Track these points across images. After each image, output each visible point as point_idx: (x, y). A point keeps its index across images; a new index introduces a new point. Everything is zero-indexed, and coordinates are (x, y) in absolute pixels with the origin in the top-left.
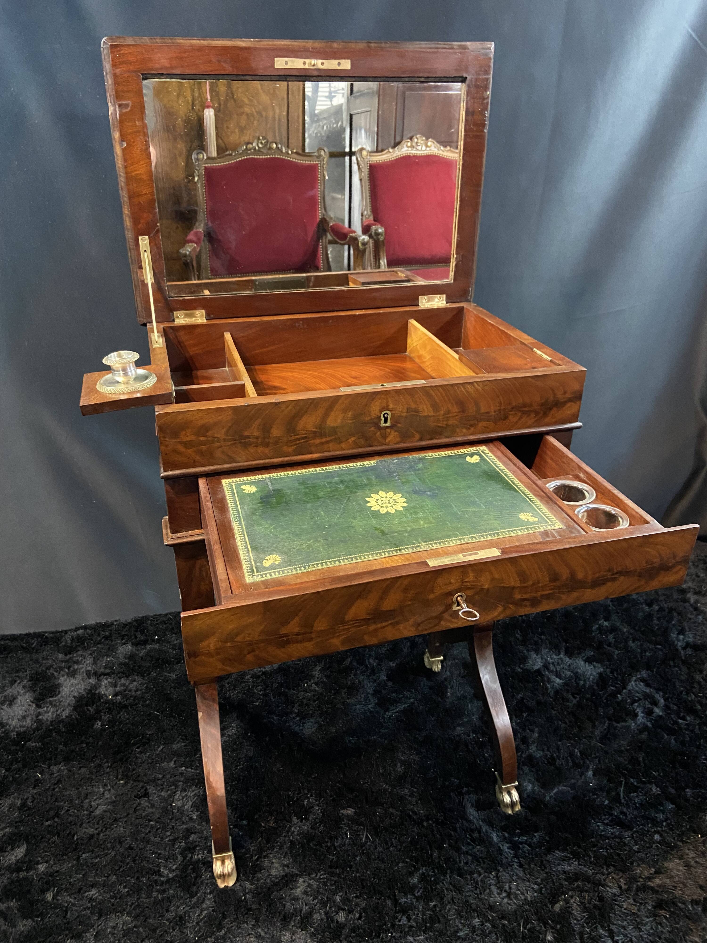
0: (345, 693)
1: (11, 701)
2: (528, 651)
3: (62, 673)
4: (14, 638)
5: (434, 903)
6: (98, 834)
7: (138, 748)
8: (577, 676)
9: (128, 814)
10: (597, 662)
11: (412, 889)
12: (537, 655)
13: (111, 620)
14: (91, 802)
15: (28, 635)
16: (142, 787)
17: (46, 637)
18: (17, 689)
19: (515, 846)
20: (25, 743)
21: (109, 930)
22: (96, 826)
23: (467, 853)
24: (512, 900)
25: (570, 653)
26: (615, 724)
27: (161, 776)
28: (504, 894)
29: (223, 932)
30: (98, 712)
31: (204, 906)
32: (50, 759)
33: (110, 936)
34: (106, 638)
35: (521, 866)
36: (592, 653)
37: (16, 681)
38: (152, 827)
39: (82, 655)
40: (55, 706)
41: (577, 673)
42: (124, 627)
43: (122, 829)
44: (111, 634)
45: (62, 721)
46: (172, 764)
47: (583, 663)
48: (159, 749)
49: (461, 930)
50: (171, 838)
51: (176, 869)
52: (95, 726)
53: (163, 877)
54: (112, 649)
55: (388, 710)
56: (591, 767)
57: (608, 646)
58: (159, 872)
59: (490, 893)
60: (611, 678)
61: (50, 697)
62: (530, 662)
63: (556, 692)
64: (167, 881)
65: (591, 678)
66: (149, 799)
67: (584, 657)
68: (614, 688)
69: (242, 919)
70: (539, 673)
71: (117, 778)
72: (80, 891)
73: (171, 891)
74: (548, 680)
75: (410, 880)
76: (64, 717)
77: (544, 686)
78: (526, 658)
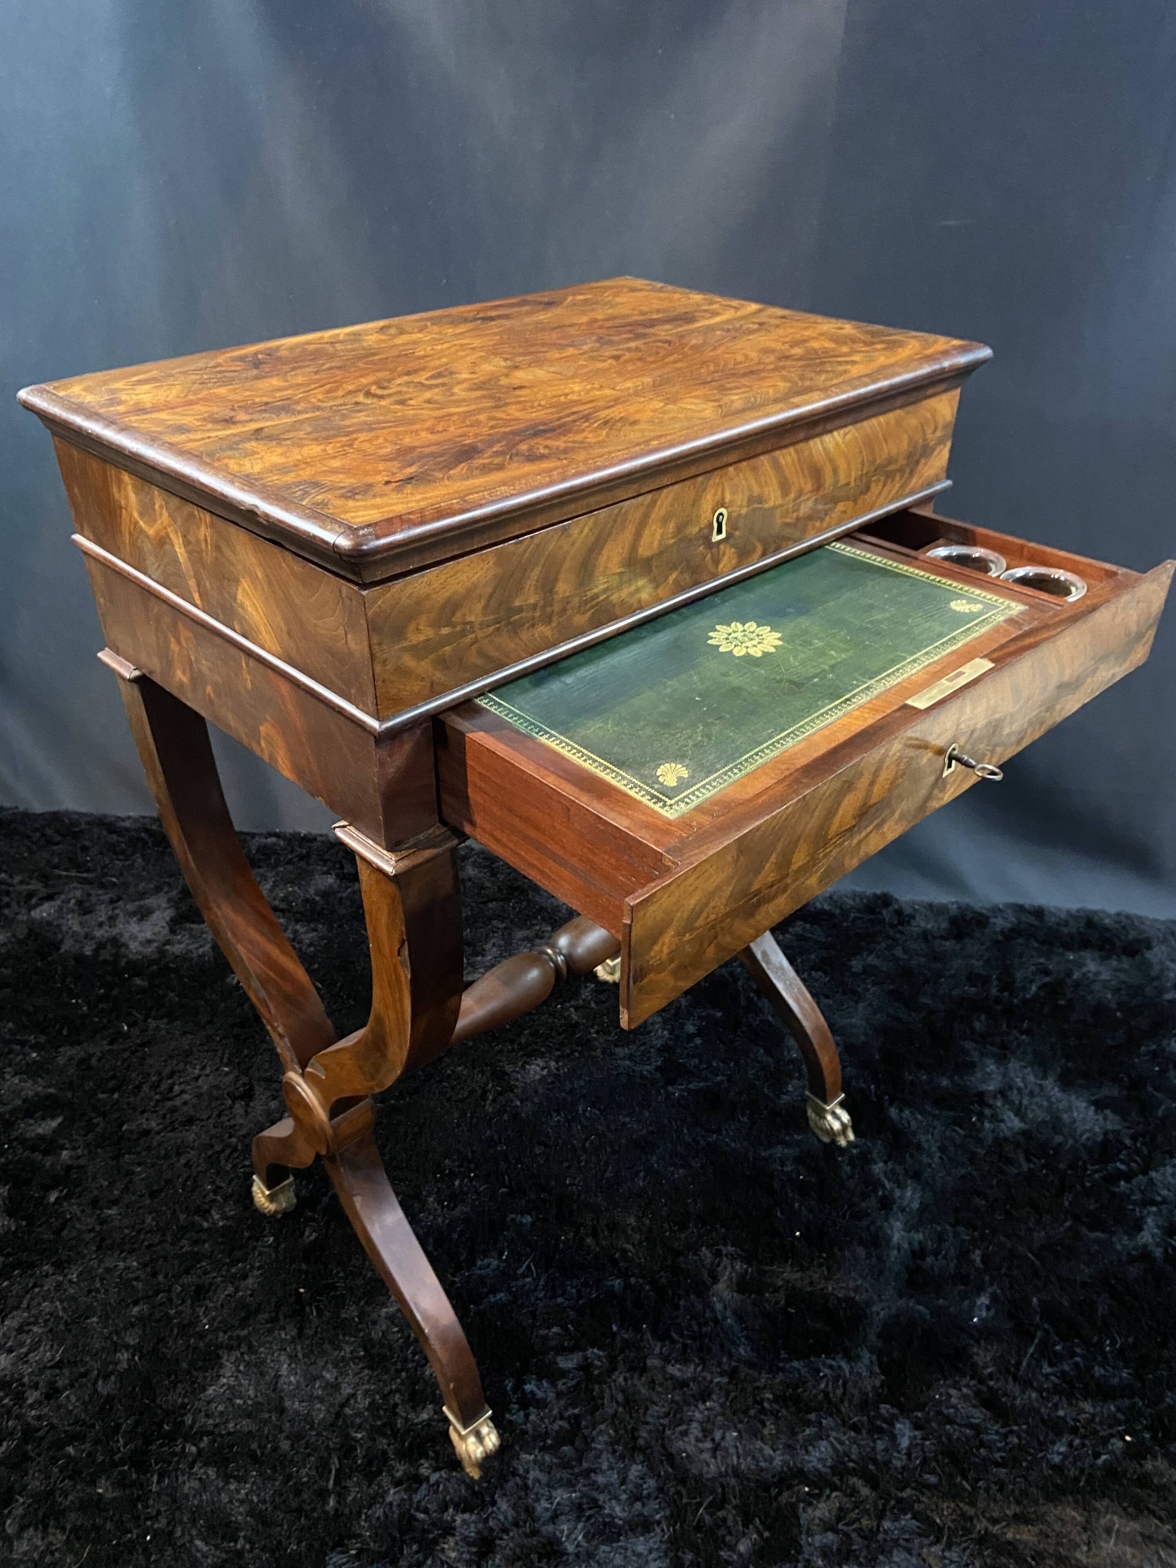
1: (143, 914)
2: (982, 1054)
5: (576, 1411)
6: (158, 1133)
8: (1056, 1124)
9: (209, 1118)
10: (1114, 1112)
11: (554, 1375)
12: (998, 1068)
13: (315, 832)
14: (174, 1084)
16: (244, 1084)
18: (160, 901)
20: (130, 978)
21: (101, 1270)
22: (160, 1120)
24: (715, 1457)
25: (1066, 1082)
26: (1085, 1232)
28: (708, 1445)
29: (246, 1332)
31: (243, 1284)
32: (151, 1009)
33: (98, 1279)
34: (302, 858)
36: (1116, 1093)
37: (161, 890)
38: (228, 1145)
39: (262, 876)
40: (194, 937)
41: (1058, 1119)
42: (329, 849)
43: (193, 1135)
44: (308, 853)
45: (191, 959)
47: (1084, 1104)
49: (603, 1472)
51: (232, 1217)
53: (208, 1221)
54: (302, 877)
55: (672, 1082)
56: (990, 1290)
57: (1155, 1089)
58: (205, 1213)
59: (685, 1433)
60: (1127, 1147)
61: (194, 922)
62: (979, 1075)
63: (996, 1139)
64: (209, 1229)
65: (1084, 1137)
66: (247, 1105)
67: (1093, 1095)
68: (1123, 1167)
69: (282, 1323)
70: (981, 1098)
71: (221, 1061)
72: (95, 1203)
73: (207, 1245)
74: (992, 1116)
75: (559, 1359)
76: (195, 955)
77: (978, 1124)
78: (971, 1067)
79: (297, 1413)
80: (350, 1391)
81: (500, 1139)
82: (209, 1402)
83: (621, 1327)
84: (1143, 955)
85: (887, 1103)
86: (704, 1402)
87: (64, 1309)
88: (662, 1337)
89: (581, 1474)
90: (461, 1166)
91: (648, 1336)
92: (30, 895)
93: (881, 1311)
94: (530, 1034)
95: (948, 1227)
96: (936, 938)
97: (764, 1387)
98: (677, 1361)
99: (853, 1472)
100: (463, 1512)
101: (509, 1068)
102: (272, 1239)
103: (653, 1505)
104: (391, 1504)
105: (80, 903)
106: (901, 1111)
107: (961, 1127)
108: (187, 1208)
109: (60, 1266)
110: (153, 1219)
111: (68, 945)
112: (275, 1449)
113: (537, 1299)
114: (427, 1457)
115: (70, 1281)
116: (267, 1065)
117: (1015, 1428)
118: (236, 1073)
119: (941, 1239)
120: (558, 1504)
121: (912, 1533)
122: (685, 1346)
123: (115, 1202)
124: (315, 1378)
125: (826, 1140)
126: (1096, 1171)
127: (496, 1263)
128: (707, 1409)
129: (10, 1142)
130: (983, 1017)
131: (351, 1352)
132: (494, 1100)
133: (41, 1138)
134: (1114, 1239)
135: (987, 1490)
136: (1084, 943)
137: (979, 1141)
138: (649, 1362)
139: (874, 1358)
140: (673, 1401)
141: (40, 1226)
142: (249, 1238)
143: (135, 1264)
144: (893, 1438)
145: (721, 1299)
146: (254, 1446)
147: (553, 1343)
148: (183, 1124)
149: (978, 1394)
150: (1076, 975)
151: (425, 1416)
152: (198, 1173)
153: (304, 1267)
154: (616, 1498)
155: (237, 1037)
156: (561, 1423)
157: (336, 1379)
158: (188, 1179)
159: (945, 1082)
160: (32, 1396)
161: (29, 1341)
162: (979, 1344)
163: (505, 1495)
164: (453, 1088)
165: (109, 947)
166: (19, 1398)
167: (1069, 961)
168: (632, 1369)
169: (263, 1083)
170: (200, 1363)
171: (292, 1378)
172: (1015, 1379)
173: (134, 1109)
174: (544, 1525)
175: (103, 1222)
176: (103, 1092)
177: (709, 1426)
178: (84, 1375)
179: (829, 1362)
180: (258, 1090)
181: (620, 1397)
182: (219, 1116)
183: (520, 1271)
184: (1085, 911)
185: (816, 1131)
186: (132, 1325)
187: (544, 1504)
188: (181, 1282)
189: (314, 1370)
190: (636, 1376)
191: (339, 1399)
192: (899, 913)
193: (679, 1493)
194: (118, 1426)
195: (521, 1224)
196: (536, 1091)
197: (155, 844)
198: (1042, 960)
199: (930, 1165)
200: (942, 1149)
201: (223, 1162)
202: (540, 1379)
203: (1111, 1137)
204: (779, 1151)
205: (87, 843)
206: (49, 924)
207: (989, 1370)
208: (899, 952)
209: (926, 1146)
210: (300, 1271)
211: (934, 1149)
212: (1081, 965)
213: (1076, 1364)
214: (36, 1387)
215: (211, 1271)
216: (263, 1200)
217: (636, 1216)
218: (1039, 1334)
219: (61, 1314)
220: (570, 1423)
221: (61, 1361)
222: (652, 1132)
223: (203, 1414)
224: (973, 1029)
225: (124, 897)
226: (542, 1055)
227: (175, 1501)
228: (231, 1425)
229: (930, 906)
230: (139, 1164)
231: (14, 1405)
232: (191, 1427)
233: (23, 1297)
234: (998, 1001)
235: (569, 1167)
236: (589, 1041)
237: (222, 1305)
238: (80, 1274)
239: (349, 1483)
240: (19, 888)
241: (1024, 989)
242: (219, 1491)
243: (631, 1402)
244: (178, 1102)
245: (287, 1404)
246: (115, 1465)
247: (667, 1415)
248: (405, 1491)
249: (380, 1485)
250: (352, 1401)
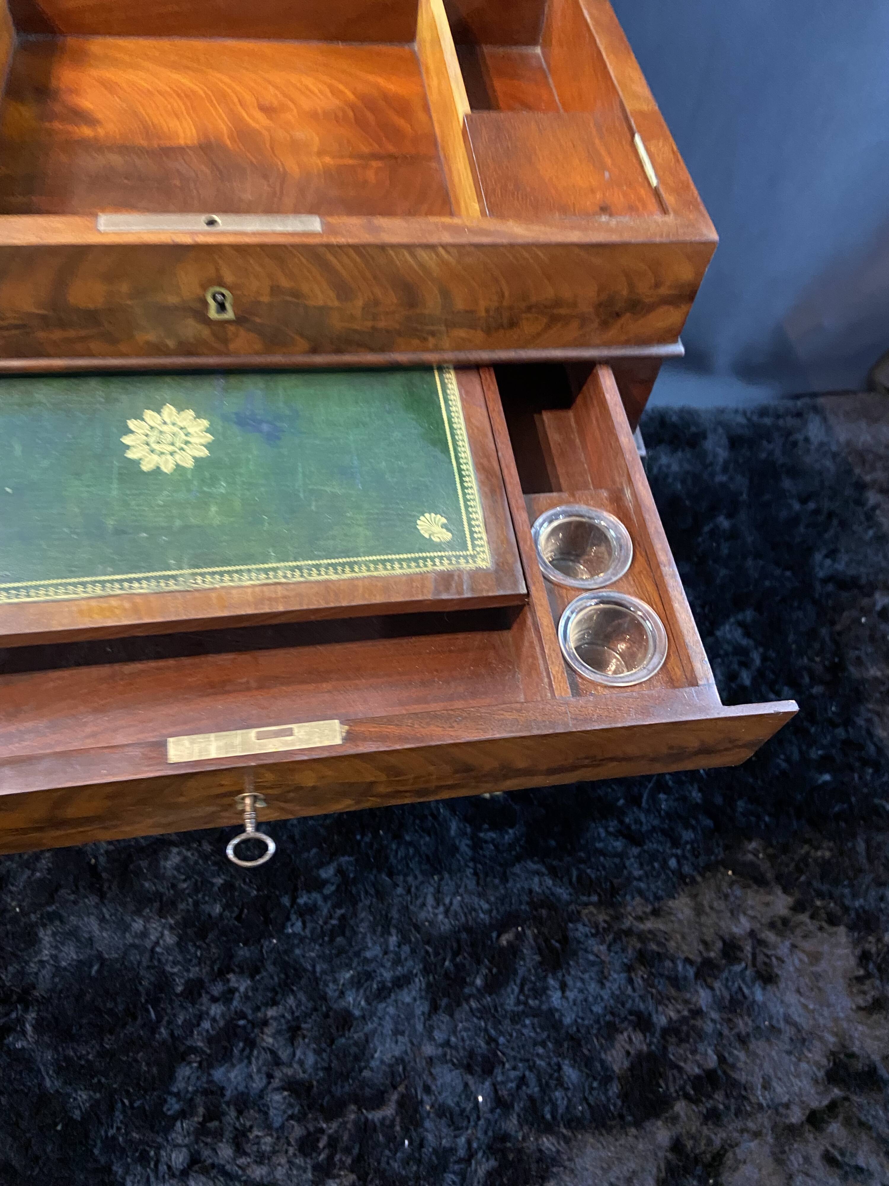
5: (343, 911)
11: (319, 885)
19: (477, 845)
23: (410, 844)
24: (448, 918)
28: (441, 910)
29: (54, 907)
35: (476, 874)
49: (370, 949)
59: (423, 905)
69: (83, 893)
75: (321, 872)
80: (157, 934)
83: (363, 835)
86: (434, 878)
89: (353, 955)
91: (384, 837)
100: (272, 1007)
103: (410, 964)
104: (215, 1017)
117: (645, 847)
120: (343, 983)
121: (586, 936)
128: (437, 883)
149: (619, 830)
154: (383, 966)
156: (332, 921)
157: (145, 927)
168: (377, 867)
170: (23, 944)
171: (104, 935)
174: (335, 1002)
177: (440, 895)
181: (372, 891)
187: (332, 987)
193: (428, 951)
202: (309, 892)
220: (339, 921)
237: (25, 887)
248: (223, 1003)
249: (202, 1005)
250: (161, 942)
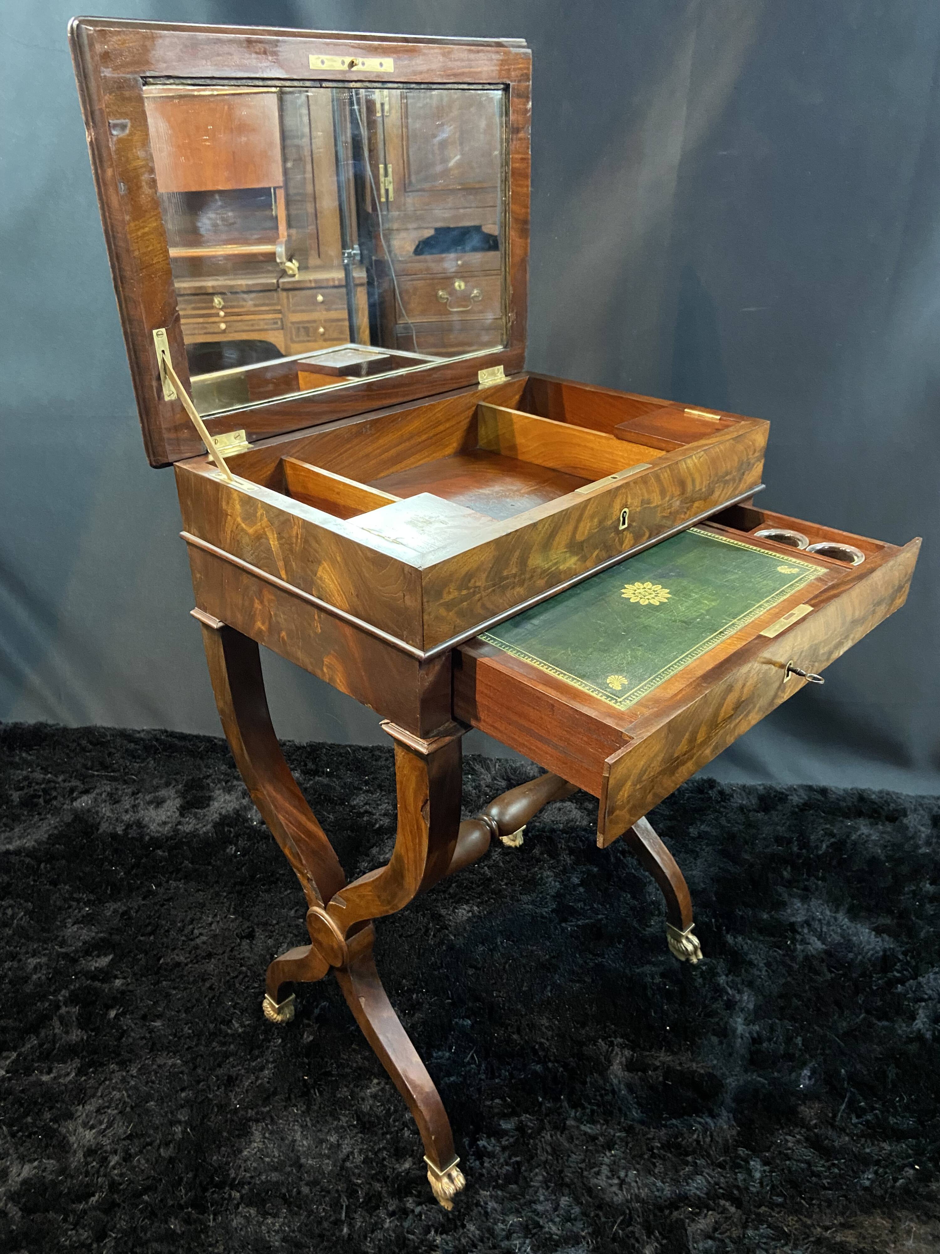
0: (520, 886)
1: (159, 803)
2: (790, 895)
3: (219, 785)
4: (183, 737)
5: (518, 1159)
6: (186, 965)
7: (263, 885)
8: (848, 944)
9: (224, 953)
10: (889, 935)
11: (499, 1134)
12: (802, 905)
14: (194, 929)
15: (197, 737)
16: (248, 927)
17: (215, 744)
18: (170, 792)
20: (153, 850)
21: (155, 1067)
22: (187, 955)
24: (622, 1190)
25: (853, 914)
26: (875, 1021)
27: (274, 922)
28: (616, 1181)
29: (268, 1109)
30: (237, 836)
31: (261, 1074)
32: (172, 873)
33: (153, 1073)
36: (889, 922)
37: (170, 784)
38: (240, 973)
40: (199, 819)
41: (849, 940)
42: (297, 751)
43: (213, 966)
45: (198, 835)
46: (292, 913)
47: (867, 930)
48: (286, 893)
49: (541, 1203)
50: (257, 990)
51: (249, 1025)
52: (228, 850)
53: (231, 1029)
55: (565, 920)
56: (811, 1065)
57: (917, 918)
58: (229, 1023)
59: (598, 1173)
60: (900, 961)
61: (197, 808)
62: (789, 911)
63: (807, 958)
64: (233, 1035)
65: (869, 954)
66: (251, 942)
67: (873, 923)
68: (898, 975)
69: (294, 1101)
70: (793, 928)
71: (229, 911)
72: (144, 1017)
73: (232, 1046)
74: (802, 940)
75: (501, 1122)
76: (201, 832)
77: (792, 947)
78: (783, 905)
79: (312, 1166)
80: (349, 1150)
81: (441, 964)
82: (245, 1161)
83: (543, 1098)
84: (901, 822)
85: (724, 932)
86: (610, 1150)
87: (129, 1096)
88: (574, 1106)
89: (525, 1204)
90: (416, 984)
91: (565, 1104)
92: (72, 791)
93: (732, 1082)
94: (457, 886)
95: (777, 1021)
96: (750, 811)
97: (653, 1139)
98: (587, 1122)
99: (723, 1196)
100: (441, 1234)
101: (443, 912)
102: (280, 1041)
103: (580, 1225)
104: (388, 1229)
105: (110, 795)
106: (735, 937)
107: (780, 949)
108: (215, 1019)
109: (123, 1064)
110: (189, 1028)
111: (104, 827)
112: (299, 1192)
113: (481, 1080)
114: (411, 1194)
115: (132, 1076)
116: (263, 913)
117: (836, 1162)
118: (241, 919)
119: (772, 1029)
120: (511, 1225)
121: (768, 1237)
122: (593, 1111)
123: (159, 1016)
124: (321, 1141)
125: (683, 959)
126: (879, 979)
127: (447, 1054)
128: (612, 1155)
129: (76, 974)
130: (789, 868)
131: (347, 1122)
132: (434, 936)
133: (99, 970)
134: (896, 1026)
135: (819, 1206)
136: (860, 814)
137: (793, 959)
138: (568, 1122)
139: (731, 1115)
140: (587, 1150)
141: (105, 1036)
142: (263, 1040)
143: (179, 1061)
144: (749, 1172)
145: (616, 1076)
146: (284, 1190)
147: (496, 1110)
148: (204, 958)
149: (807, 1139)
150: (854, 837)
151: (407, 1165)
152: (221, 993)
153: (306, 1060)
154: (552, 1221)
155: (239, 892)
156: (507, 1168)
157: (338, 1141)
158: (213, 998)
159: (765, 916)
160: (114, 1160)
161: (105, 1120)
162: (805, 1104)
163: (471, 1220)
164: (403, 927)
165: (135, 827)
166: (104, 1161)
167: (847, 826)
168: (556, 1128)
169: (261, 926)
170: (237, 1132)
171: (305, 1142)
172: (833, 1126)
173: (167, 947)
174: (501, 1241)
175: (151, 1031)
176: (142, 936)
177: (615, 1167)
178: (150, 1144)
179: (698, 1119)
180: (258, 932)
181: (549, 1149)
182: (231, 951)
183: (466, 1060)
184: (857, 789)
185: (675, 953)
186: (182, 1107)
187: (500, 1225)
188: (216, 1073)
189: (321, 1136)
190: (559, 1133)
191: (341, 1156)
192: (721, 793)
193: (597, 1215)
194: (181, 1179)
195: (463, 1026)
196: (465, 929)
197: (165, 750)
198: (828, 826)
199: (760, 977)
200: (768, 965)
201: (237, 985)
202: (489, 1137)
203: (888, 953)
204: (647, 969)
205: (113, 750)
206: (89, 811)
207: (814, 1122)
208: (723, 821)
209: (756, 962)
210: (304, 1063)
211: (761, 965)
212: (856, 829)
213: (876, 1115)
214: (115, 1152)
215: (238, 1065)
216: (272, 1013)
217: (548, 1018)
218: (848, 1095)
219: (127, 1099)
220: (514, 1167)
221: (131, 1135)
222: (554, 957)
223: (243, 1169)
224: (782, 877)
225: (143, 790)
226: (467, 902)
227: (227, 1232)
228: (263, 1177)
229: (744, 787)
230: (174, 988)
231: (101, 1166)
232: (234, 1179)
233: (98, 1088)
234: (799, 856)
235: (495, 983)
236: (500, 891)
237: (247, 1091)
238: (140, 1069)
239: (356, 1216)
240: (62, 785)
241: (817, 847)
242: (260, 1224)
243: (556, 1151)
244: (198, 941)
245: (303, 1161)
246: (181, 1207)
247: (584, 1161)
248: (397, 1219)
249: (377, 1216)
250: (351, 1157)
